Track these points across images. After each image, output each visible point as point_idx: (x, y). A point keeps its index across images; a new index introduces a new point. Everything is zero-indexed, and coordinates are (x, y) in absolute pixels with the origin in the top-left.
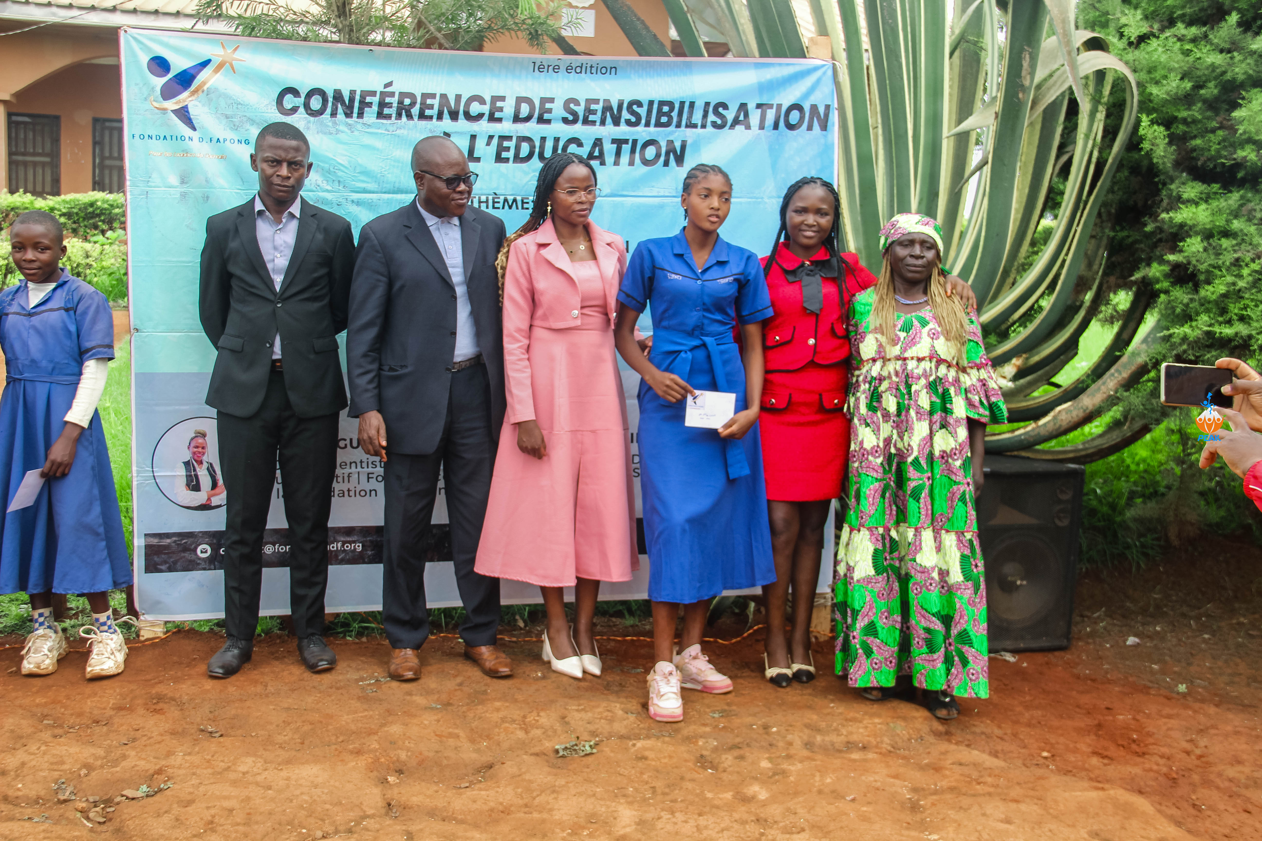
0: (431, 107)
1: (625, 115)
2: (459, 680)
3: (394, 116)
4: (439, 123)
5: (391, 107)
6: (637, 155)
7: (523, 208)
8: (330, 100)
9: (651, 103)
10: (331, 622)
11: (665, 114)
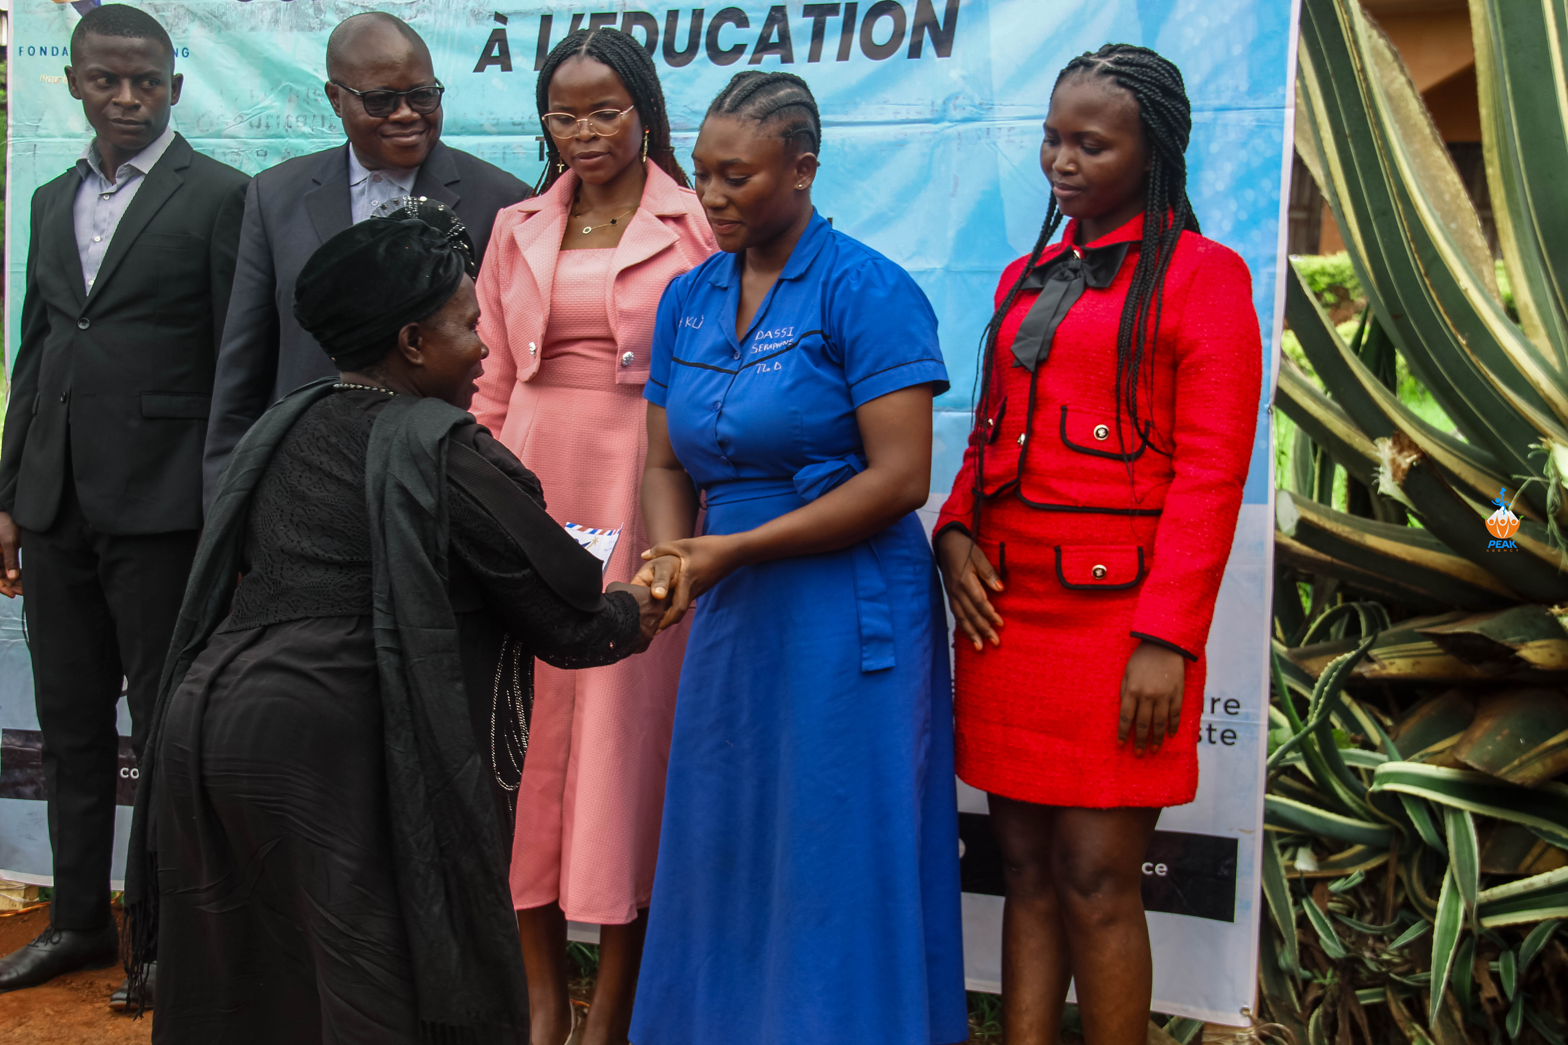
6: (856, 38)
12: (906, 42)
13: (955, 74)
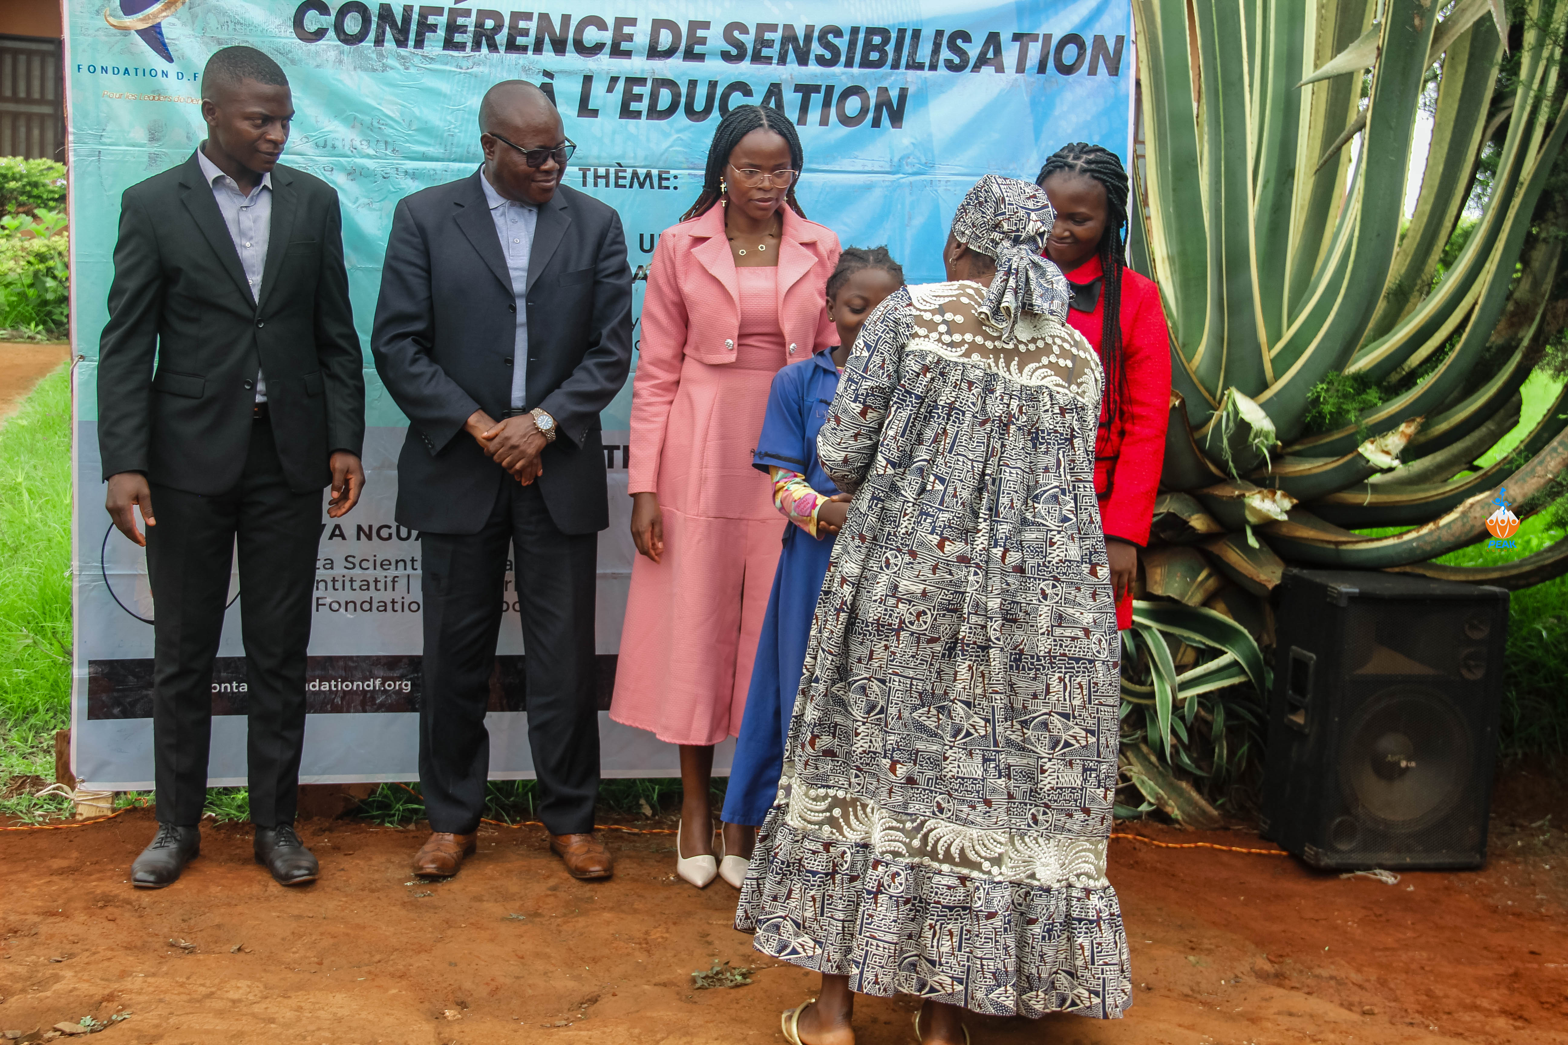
0: (525, 33)
1: (816, 48)
2: (552, 882)
3: (469, 44)
4: (537, 57)
5: (465, 32)
6: (833, 110)
7: (660, 187)
8: (375, 19)
9: (855, 31)
10: (362, 801)
11: (875, 48)
12: (870, 115)
13: (906, 141)
